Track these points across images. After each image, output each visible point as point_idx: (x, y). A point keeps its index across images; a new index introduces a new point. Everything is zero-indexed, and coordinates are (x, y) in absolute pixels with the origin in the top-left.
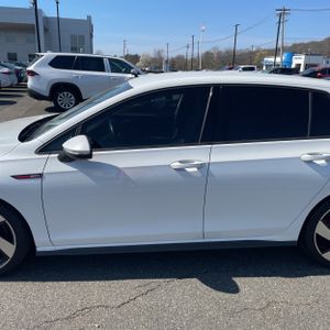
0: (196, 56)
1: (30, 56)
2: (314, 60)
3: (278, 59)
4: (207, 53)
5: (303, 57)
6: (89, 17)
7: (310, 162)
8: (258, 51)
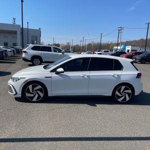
0: (84, 45)
1: (14, 44)
2: (135, 48)
3: (119, 48)
4: (89, 44)
5: (130, 47)
6: (40, 29)
7: (113, 76)
8: (111, 44)
